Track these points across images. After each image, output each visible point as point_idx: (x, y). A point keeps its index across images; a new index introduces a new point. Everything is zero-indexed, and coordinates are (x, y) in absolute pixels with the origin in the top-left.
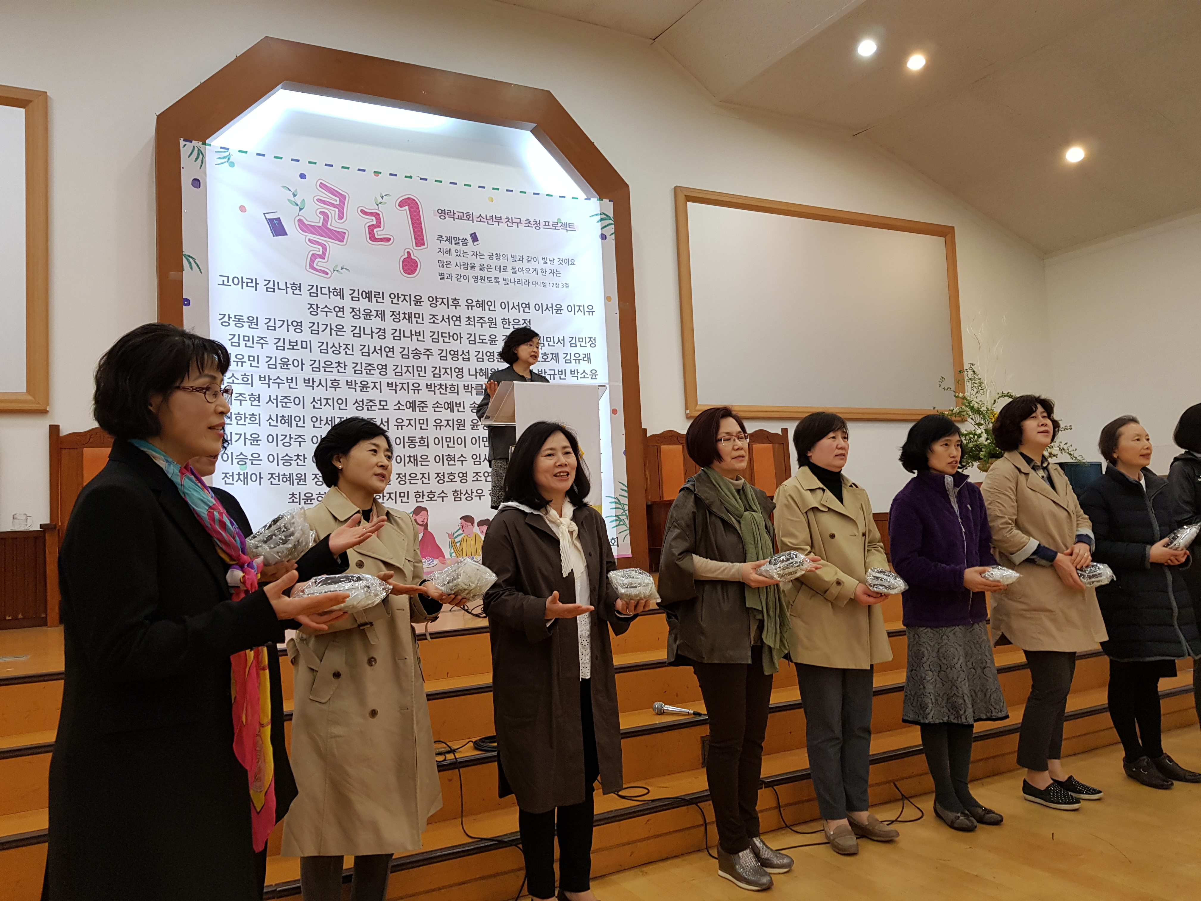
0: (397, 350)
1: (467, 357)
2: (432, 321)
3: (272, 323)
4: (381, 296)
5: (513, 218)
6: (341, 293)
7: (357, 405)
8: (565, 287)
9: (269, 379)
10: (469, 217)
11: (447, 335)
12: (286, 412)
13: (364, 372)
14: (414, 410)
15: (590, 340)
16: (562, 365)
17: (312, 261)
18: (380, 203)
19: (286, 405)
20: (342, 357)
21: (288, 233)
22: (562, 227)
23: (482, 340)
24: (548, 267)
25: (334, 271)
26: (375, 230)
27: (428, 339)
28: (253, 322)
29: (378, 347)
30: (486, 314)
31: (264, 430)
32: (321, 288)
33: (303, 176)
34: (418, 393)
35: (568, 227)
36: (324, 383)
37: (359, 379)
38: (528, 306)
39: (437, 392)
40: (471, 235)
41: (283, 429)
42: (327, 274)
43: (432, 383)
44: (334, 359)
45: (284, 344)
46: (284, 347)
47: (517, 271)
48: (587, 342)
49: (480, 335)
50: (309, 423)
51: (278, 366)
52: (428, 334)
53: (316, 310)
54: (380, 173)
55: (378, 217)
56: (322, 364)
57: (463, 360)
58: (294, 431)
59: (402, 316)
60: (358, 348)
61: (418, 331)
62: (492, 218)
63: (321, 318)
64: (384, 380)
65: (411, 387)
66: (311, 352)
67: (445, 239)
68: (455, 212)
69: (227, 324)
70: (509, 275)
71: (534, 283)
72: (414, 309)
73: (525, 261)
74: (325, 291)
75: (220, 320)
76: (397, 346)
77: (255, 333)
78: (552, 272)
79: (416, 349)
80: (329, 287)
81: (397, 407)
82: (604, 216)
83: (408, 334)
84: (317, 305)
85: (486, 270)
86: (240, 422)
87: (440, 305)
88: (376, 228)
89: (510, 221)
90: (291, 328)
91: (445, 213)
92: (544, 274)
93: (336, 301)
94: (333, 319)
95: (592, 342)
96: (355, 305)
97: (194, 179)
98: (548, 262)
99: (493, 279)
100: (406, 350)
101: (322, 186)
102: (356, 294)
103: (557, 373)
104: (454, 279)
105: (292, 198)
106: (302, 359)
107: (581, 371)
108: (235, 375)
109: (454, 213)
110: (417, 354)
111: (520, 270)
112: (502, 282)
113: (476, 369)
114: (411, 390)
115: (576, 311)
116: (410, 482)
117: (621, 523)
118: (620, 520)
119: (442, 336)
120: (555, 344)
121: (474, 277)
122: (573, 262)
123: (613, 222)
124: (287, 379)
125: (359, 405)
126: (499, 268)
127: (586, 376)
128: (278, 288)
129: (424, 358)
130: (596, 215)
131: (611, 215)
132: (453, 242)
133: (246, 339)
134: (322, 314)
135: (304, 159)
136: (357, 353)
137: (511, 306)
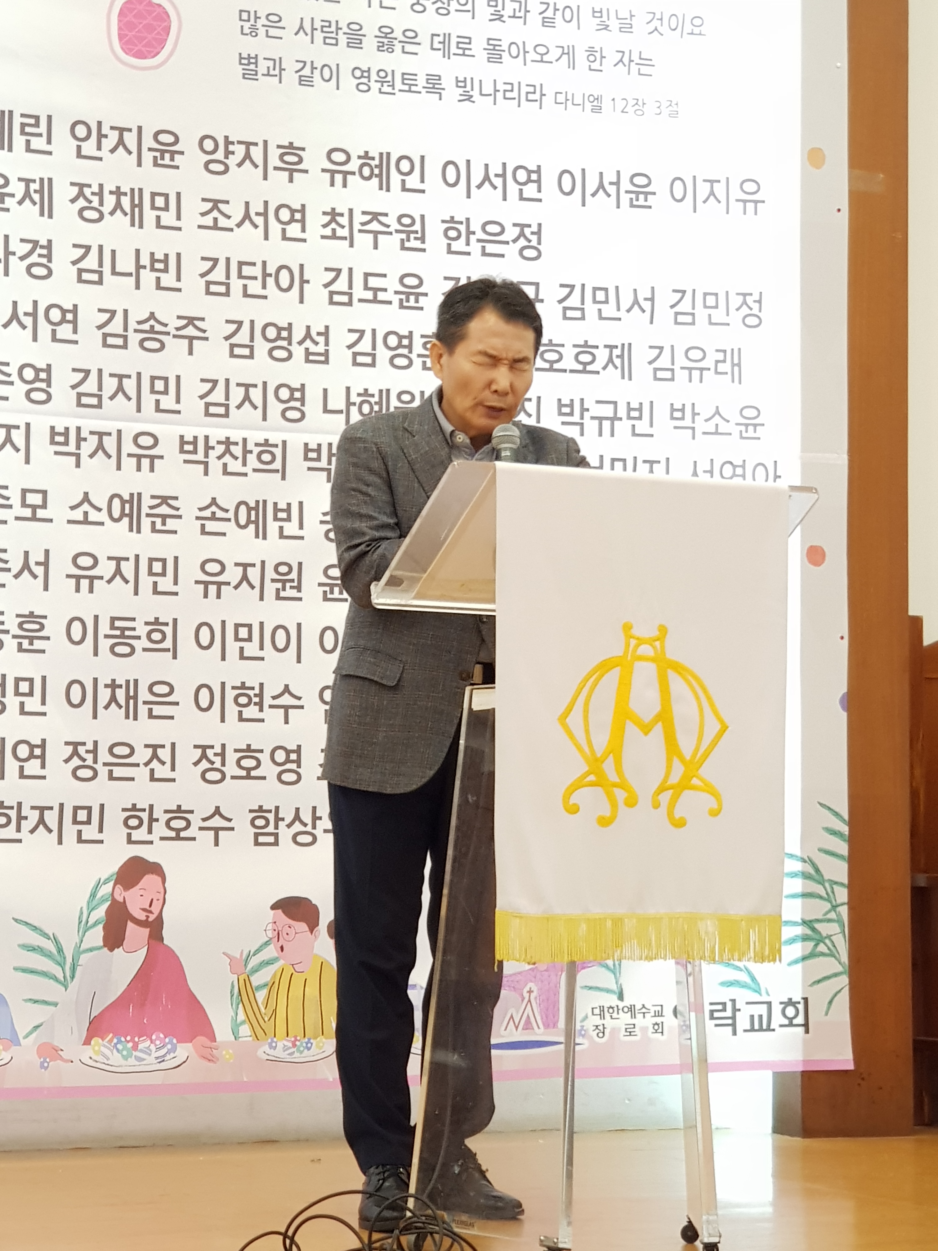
0: (89, 318)
1: (321, 348)
2: (208, 221)
4: (43, 129)
8: (666, 112)
11: (257, 271)
14: (135, 527)
15: (745, 302)
16: (641, 387)
23: (376, 290)
24: (611, 42)
27: (192, 281)
29: (24, 307)
30: (393, 203)
34: (152, 469)
38: (534, 177)
39: (215, 466)
43: (201, 433)
47: (505, 55)
48: (733, 307)
49: (367, 275)
52: (193, 267)
57: (307, 361)
59: (110, 201)
61: (159, 256)
64: (41, 420)
65: (128, 447)
70: (477, 67)
71: (561, 98)
72: (150, 178)
73: (534, 18)
76: (89, 302)
78: (624, 60)
79: (152, 316)
81: (78, 515)
83: (126, 264)
85: (398, 47)
87: (240, 165)
92: (595, 66)
95: (751, 308)
98: (614, 24)
99: (421, 81)
100: (119, 318)
103: (622, 412)
104: (291, 77)
107: (706, 411)
110: (152, 333)
111: (514, 49)
112: (452, 92)
113: (348, 389)
114: (129, 455)
115: (700, 198)
116: (111, 772)
117: (822, 948)
118: (820, 939)
119: (240, 276)
120: (622, 314)
121: (358, 73)
122: (699, 27)
126: (444, 43)
127: (723, 427)
129: (175, 347)
137: (477, 175)
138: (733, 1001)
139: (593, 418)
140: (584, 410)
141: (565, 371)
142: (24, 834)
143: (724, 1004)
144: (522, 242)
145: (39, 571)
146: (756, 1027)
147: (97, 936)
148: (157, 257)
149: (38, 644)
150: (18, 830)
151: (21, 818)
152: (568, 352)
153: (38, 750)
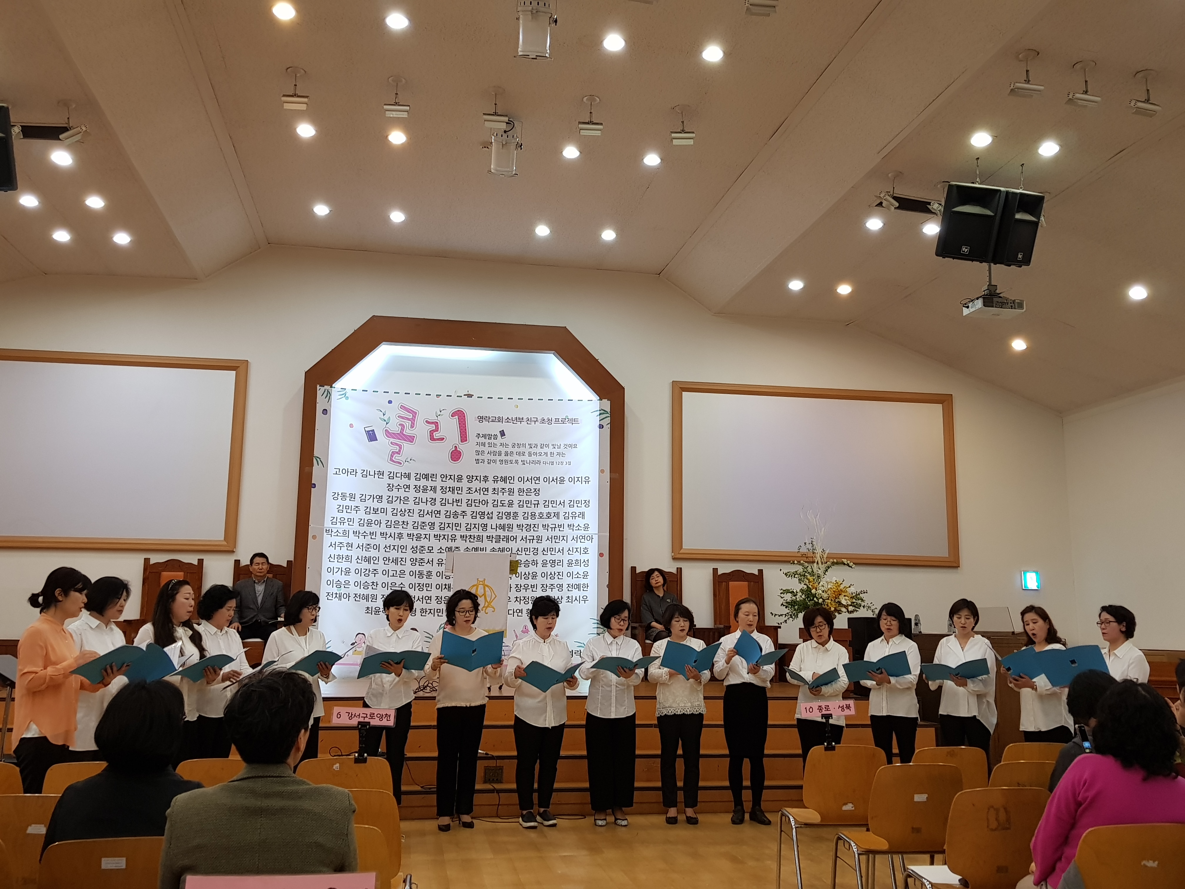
0: (443, 512)
1: (491, 516)
2: (468, 492)
4: (435, 476)
5: (532, 418)
6: (408, 476)
7: (413, 549)
8: (568, 464)
9: (359, 533)
10: (500, 420)
11: (478, 501)
12: (368, 554)
15: (585, 502)
16: (561, 521)
17: (392, 456)
18: (439, 415)
19: (368, 549)
20: (406, 518)
21: (378, 440)
22: (569, 422)
23: (503, 504)
24: (556, 451)
25: (406, 462)
26: (434, 434)
27: (464, 504)
28: (352, 497)
29: (430, 511)
30: (507, 486)
31: (353, 566)
32: (396, 473)
33: (390, 402)
34: (455, 542)
35: (573, 421)
36: (393, 535)
37: (415, 532)
38: (538, 479)
39: (468, 541)
40: (500, 432)
41: (365, 565)
42: (401, 464)
43: (465, 534)
44: (400, 519)
45: (370, 510)
46: (370, 512)
47: (532, 455)
48: (582, 503)
49: (501, 501)
50: (381, 561)
51: (365, 525)
53: (392, 488)
54: (441, 395)
55: (436, 424)
56: (393, 523)
57: (488, 519)
58: (372, 567)
59: (448, 489)
60: (416, 511)
61: (458, 499)
62: (516, 419)
63: (395, 493)
64: (432, 533)
65: (450, 537)
66: (386, 515)
67: (482, 436)
68: (490, 417)
69: (337, 499)
70: (526, 458)
71: (544, 463)
72: (456, 484)
73: (539, 447)
74: (399, 475)
75: (332, 496)
76: (443, 509)
77: (353, 504)
78: (559, 454)
79: (456, 511)
80: (401, 473)
82: (602, 413)
83: (451, 501)
84: (393, 484)
85: (509, 455)
86: (339, 561)
87: (475, 481)
88: (435, 432)
89: (530, 420)
90: (375, 500)
91: (483, 419)
92: (552, 456)
93: (405, 481)
94: (402, 493)
95: (587, 503)
96: (418, 483)
97: (324, 410)
98: (556, 447)
99: (514, 461)
100: (449, 512)
101: (402, 407)
102: (418, 476)
103: (557, 526)
104: (486, 462)
105: (382, 417)
106: (380, 520)
107: (576, 525)
108: (339, 531)
110: (456, 515)
111: (534, 454)
112: (520, 463)
113: (497, 524)
114: (450, 539)
115: (575, 481)
119: (474, 502)
120: (557, 506)
121: (500, 461)
122: (575, 446)
123: (609, 416)
124: (370, 533)
125: (414, 549)
126: (519, 454)
127: (580, 528)
128: (369, 475)
129: (460, 517)
130: (597, 411)
131: (609, 410)
132: (487, 437)
133: (347, 507)
134: (395, 490)
135: (391, 391)
136: (416, 515)
137: (526, 479)
139: (550, 528)
140: (548, 526)
141: (544, 518)
142: (427, 614)
144: (535, 492)
145: (431, 562)
149: (430, 577)
151: (426, 611)
152: (545, 514)
153: (430, 598)
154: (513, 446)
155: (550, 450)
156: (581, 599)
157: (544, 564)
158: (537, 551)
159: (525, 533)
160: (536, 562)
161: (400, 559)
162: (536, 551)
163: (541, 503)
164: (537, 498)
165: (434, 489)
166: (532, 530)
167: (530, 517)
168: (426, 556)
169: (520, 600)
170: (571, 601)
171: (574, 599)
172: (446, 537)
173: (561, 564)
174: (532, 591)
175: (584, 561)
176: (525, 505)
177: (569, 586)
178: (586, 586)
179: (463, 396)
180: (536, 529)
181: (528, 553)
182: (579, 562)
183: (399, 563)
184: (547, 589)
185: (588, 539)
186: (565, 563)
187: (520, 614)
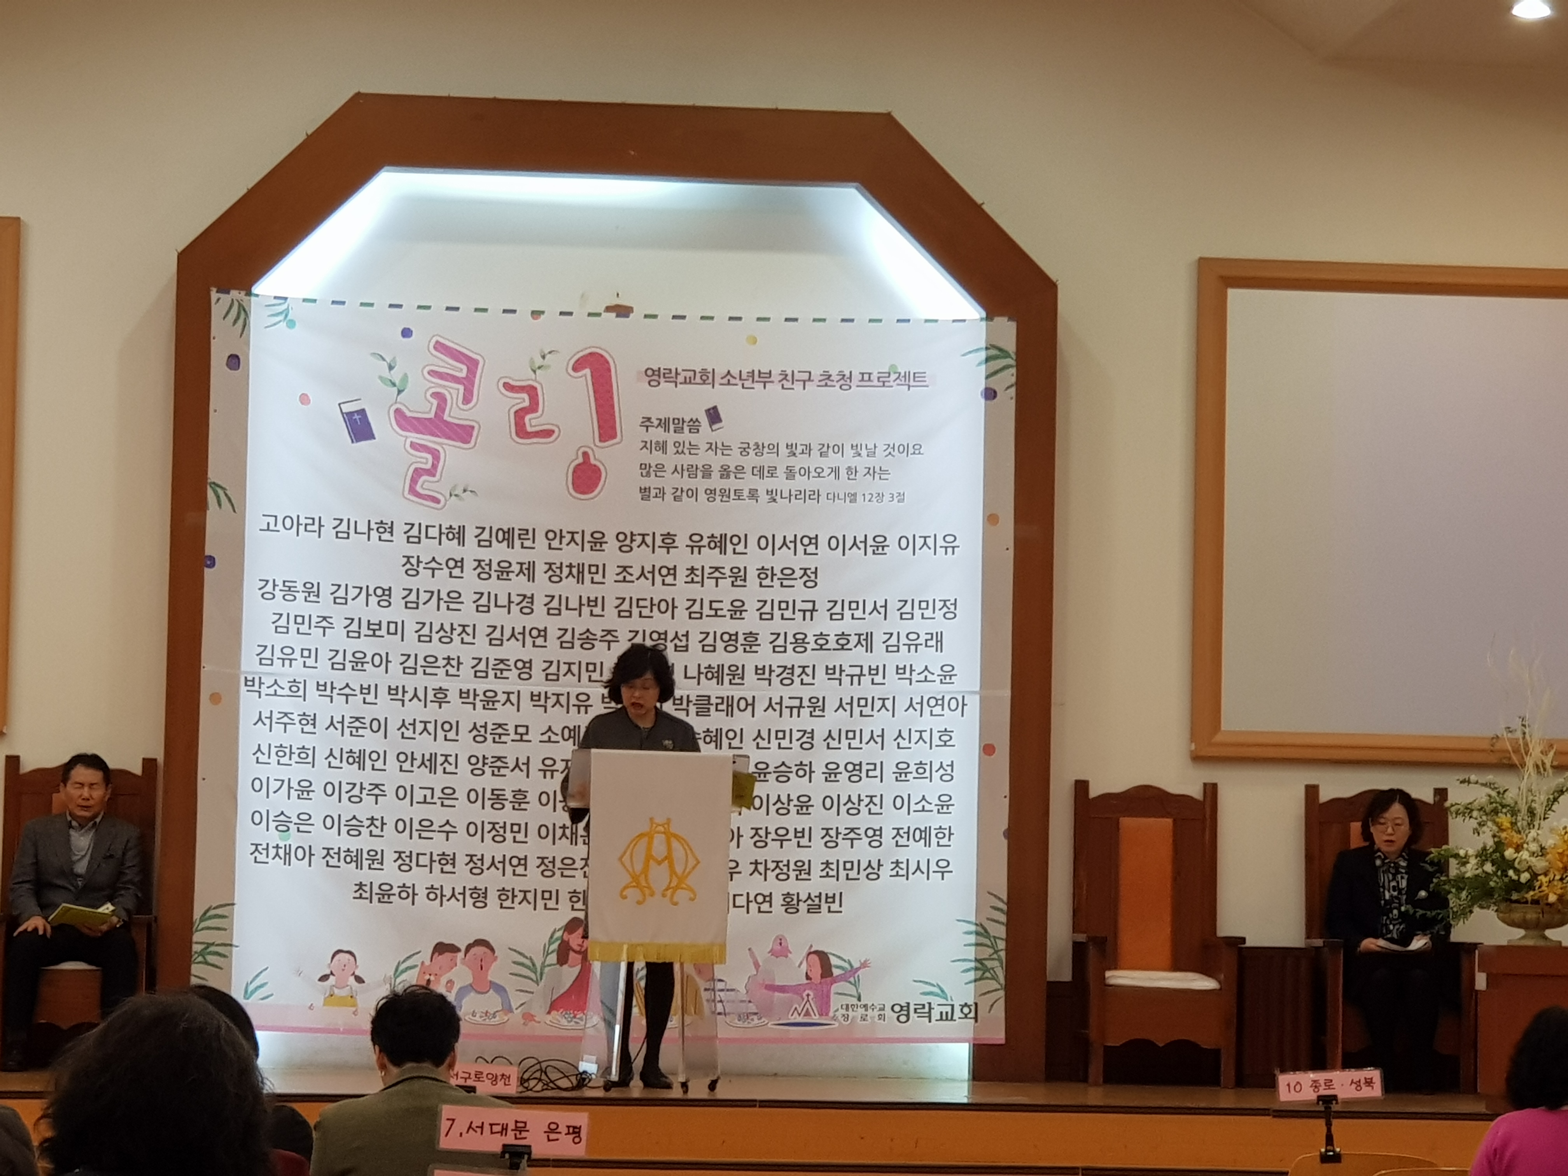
0: (553, 633)
1: (684, 643)
2: (620, 578)
3: (341, 593)
4: (530, 535)
5: (796, 372)
6: (459, 535)
7: (475, 733)
8: (896, 500)
9: (332, 688)
11: (648, 603)
12: (356, 744)
13: (491, 673)
15: (945, 605)
16: (878, 656)
17: (414, 481)
18: (539, 368)
19: (357, 731)
20: (455, 649)
21: (376, 435)
22: (898, 381)
23: (716, 610)
24: (862, 463)
25: (451, 495)
26: (527, 418)
27: (611, 611)
28: (312, 591)
29: (518, 629)
30: (728, 561)
31: (319, 775)
32: (427, 527)
33: (406, 333)
35: (911, 379)
36: (421, 695)
37: (481, 686)
38: (813, 541)
40: (708, 411)
41: (349, 773)
42: (437, 501)
44: (440, 651)
45: (360, 628)
46: (359, 633)
47: (797, 475)
48: (937, 608)
49: (711, 602)
50: (392, 764)
51: (349, 666)
52: (611, 603)
53: (415, 567)
54: (543, 312)
55: (532, 393)
56: (421, 662)
57: (676, 650)
58: (368, 777)
59: (566, 571)
60: (482, 630)
61: (593, 598)
62: (753, 377)
63: (424, 581)
64: (526, 689)
65: (573, 701)
66: (402, 640)
67: (656, 423)
68: (679, 370)
69: (271, 596)
70: (780, 483)
71: (831, 496)
72: (588, 557)
73: (815, 453)
74: (433, 532)
75: (260, 589)
76: (553, 625)
77: (313, 610)
78: (870, 472)
79: (588, 630)
80: (440, 526)
81: (545, 738)
82: (994, 352)
83: (574, 604)
84: (418, 557)
85: (732, 476)
86: (282, 761)
87: (639, 547)
88: (528, 413)
89: (789, 378)
90: (373, 600)
91: (659, 376)
92: (851, 477)
93: (451, 548)
94: (443, 582)
95: (950, 608)
96: (484, 554)
97: (231, 356)
98: (864, 452)
99: (746, 493)
100: (569, 633)
101: (440, 347)
102: (485, 536)
103: (866, 671)
104: (669, 497)
105: (386, 373)
106: (387, 653)
107: (918, 668)
108: (278, 682)
109: (677, 374)
110: (588, 640)
111: (802, 472)
112: (763, 497)
113: (699, 665)
114: (574, 705)
115: (917, 547)
116: (562, 873)
117: (987, 975)
118: (986, 969)
119: (638, 606)
120: (866, 616)
121: (708, 492)
122: (917, 449)
123: (1013, 362)
124: (362, 688)
125: (479, 732)
126: (760, 471)
127: (930, 677)
128: (356, 532)
129: (601, 646)
130: (977, 350)
131: (1011, 347)
132: (672, 427)
133: (299, 620)
134: (425, 574)
135: (410, 303)
136: (482, 640)
137: (779, 542)
138: (930, 1004)
139: (847, 675)
140: (841, 671)
141: (829, 650)
142: (516, 905)
143: (924, 1005)
144: (805, 578)
145: (524, 767)
146: (944, 1017)
147: (553, 958)
148: (591, 599)
149: (523, 806)
150: (513, 902)
151: (514, 896)
152: (832, 639)
153: (523, 862)
154: (744, 451)
155: (847, 460)
156: (933, 867)
157: (831, 774)
158: (812, 738)
159: (777, 691)
160: (807, 768)
161: (440, 759)
162: (808, 739)
163: (823, 606)
164: (810, 594)
165: (528, 569)
166: (797, 680)
167: (790, 647)
168: (511, 751)
169: (766, 869)
170: (904, 872)
171: (912, 868)
172: (563, 700)
173: (877, 773)
174: (799, 846)
175: (941, 766)
176: (777, 613)
177: (898, 834)
178: (947, 832)
179: (604, 315)
180: (807, 680)
181: (785, 743)
182: (927, 767)
183: (440, 769)
184: (840, 840)
185: (953, 706)
186: (890, 770)
187: (765, 907)
